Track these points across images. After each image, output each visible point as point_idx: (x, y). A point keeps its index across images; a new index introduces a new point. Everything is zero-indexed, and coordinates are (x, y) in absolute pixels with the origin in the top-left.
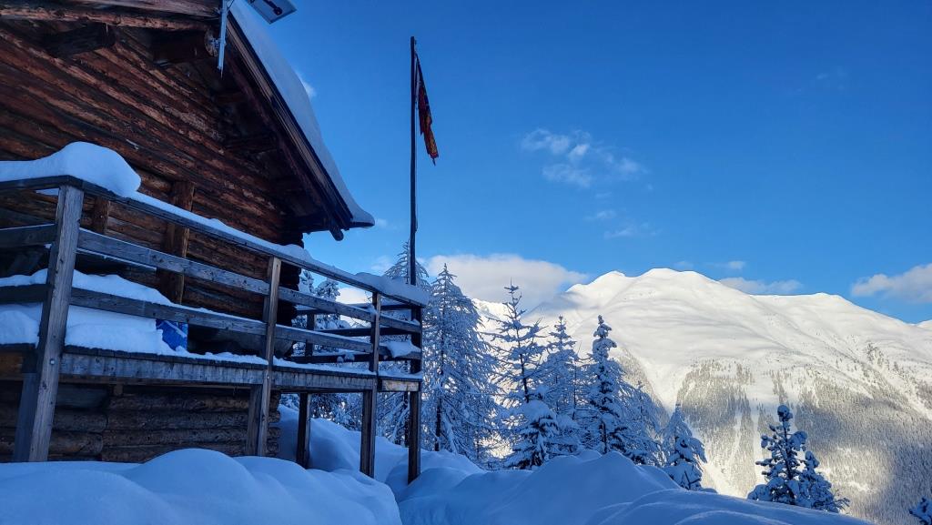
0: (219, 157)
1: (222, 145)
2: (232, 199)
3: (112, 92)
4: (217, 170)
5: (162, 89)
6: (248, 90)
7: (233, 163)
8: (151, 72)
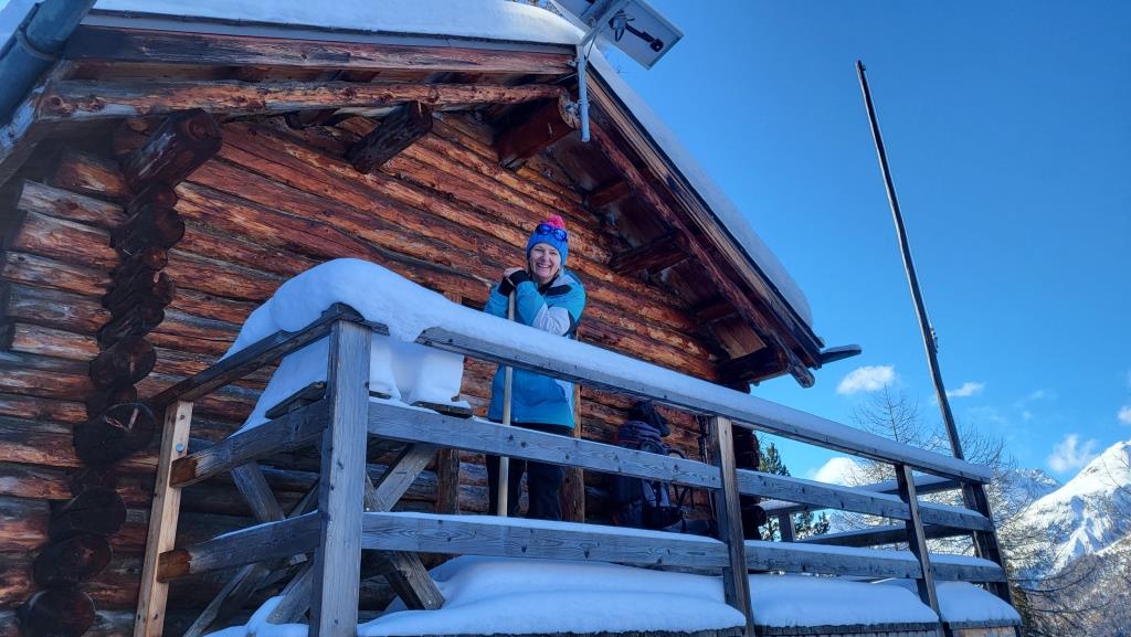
0: (609, 285)
1: (610, 266)
3: (447, 212)
4: (607, 304)
5: (515, 200)
7: (628, 291)
8: (497, 177)
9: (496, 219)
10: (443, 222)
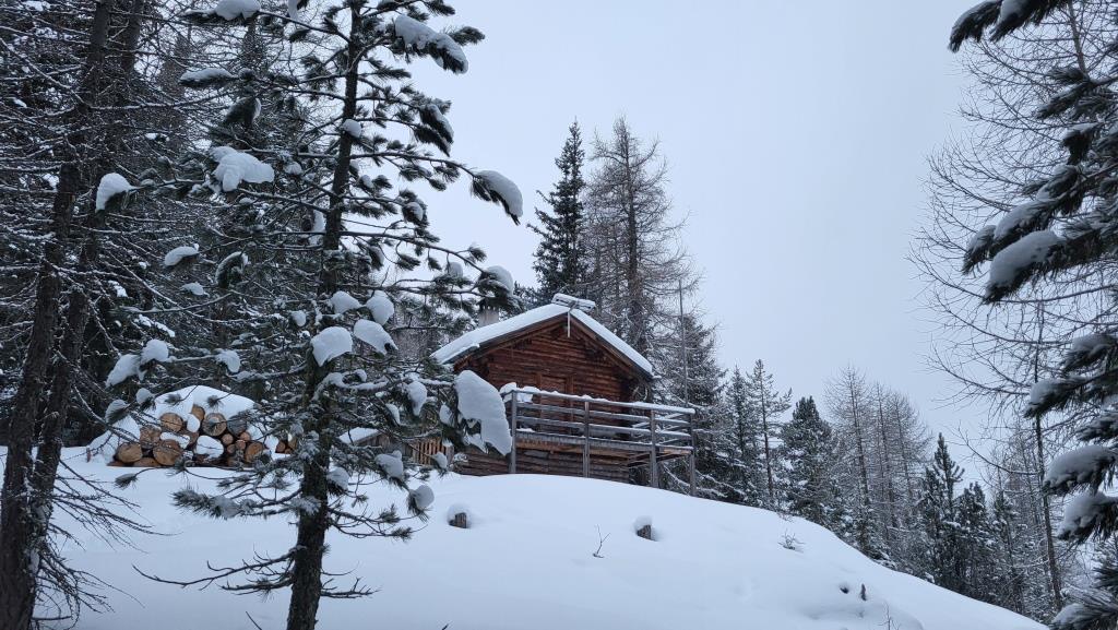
0: (587, 365)
1: (585, 359)
2: (592, 380)
4: (584, 371)
6: (585, 339)
7: (591, 365)
9: (552, 353)
10: (537, 357)
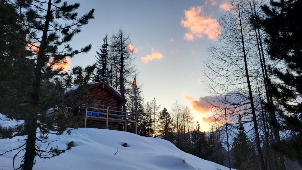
0: (108, 96)
1: (108, 95)
2: (110, 101)
4: (107, 98)
6: (108, 89)
9: (99, 93)
10: (94, 94)
